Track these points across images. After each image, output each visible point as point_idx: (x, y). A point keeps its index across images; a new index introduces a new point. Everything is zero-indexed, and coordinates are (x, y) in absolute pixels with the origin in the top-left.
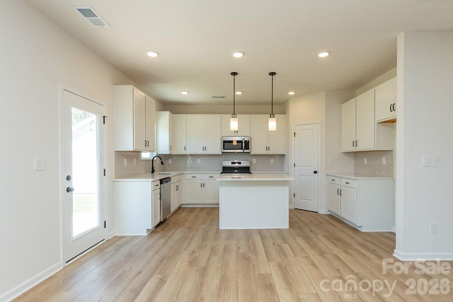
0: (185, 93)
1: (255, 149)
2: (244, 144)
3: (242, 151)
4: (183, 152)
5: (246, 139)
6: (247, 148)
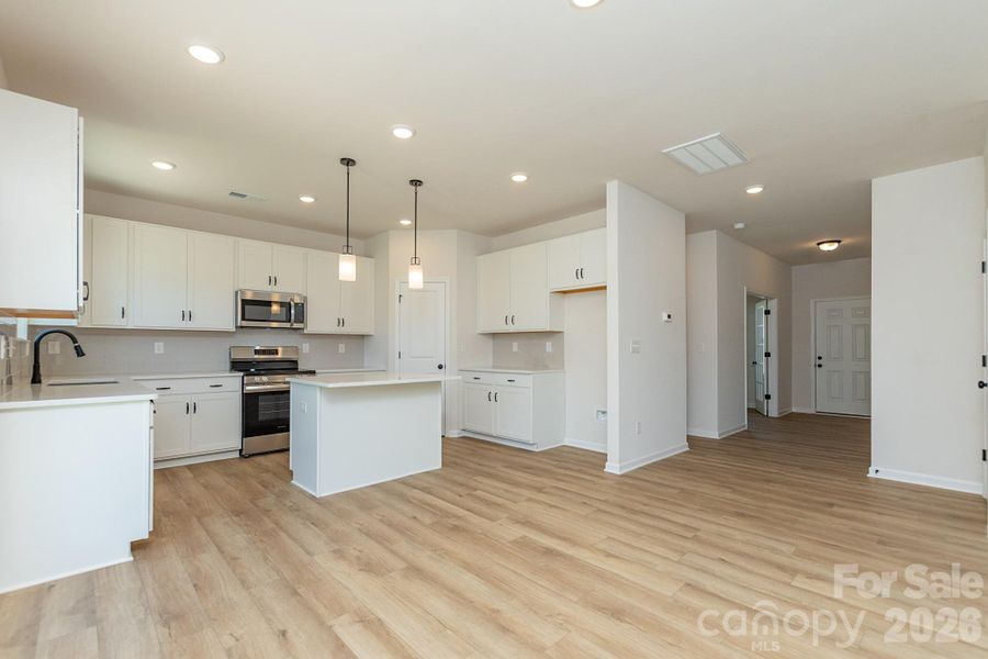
0: (164, 166)
1: (317, 322)
2: (293, 311)
3: (288, 325)
4: (117, 322)
5: (297, 300)
6: (301, 317)
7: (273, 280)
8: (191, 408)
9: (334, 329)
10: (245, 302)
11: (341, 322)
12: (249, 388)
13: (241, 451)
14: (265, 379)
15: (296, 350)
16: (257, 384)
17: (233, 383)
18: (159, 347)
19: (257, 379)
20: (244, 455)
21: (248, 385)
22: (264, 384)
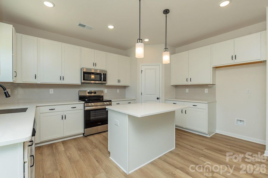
2: (102, 76)
3: (100, 82)
5: (104, 72)
6: (105, 80)
7: (95, 64)
8: (64, 117)
9: (116, 84)
10: (84, 73)
11: (119, 81)
12: (87, 108)
13: (83, 134)
14: (93, 104)
15: (102, 92)
16: (90, 106)
17: (80, 106)
18: (51, 91)
19: (90, 104)
20: (85, 136)
21: (86, 107)
22: (92, 106)
